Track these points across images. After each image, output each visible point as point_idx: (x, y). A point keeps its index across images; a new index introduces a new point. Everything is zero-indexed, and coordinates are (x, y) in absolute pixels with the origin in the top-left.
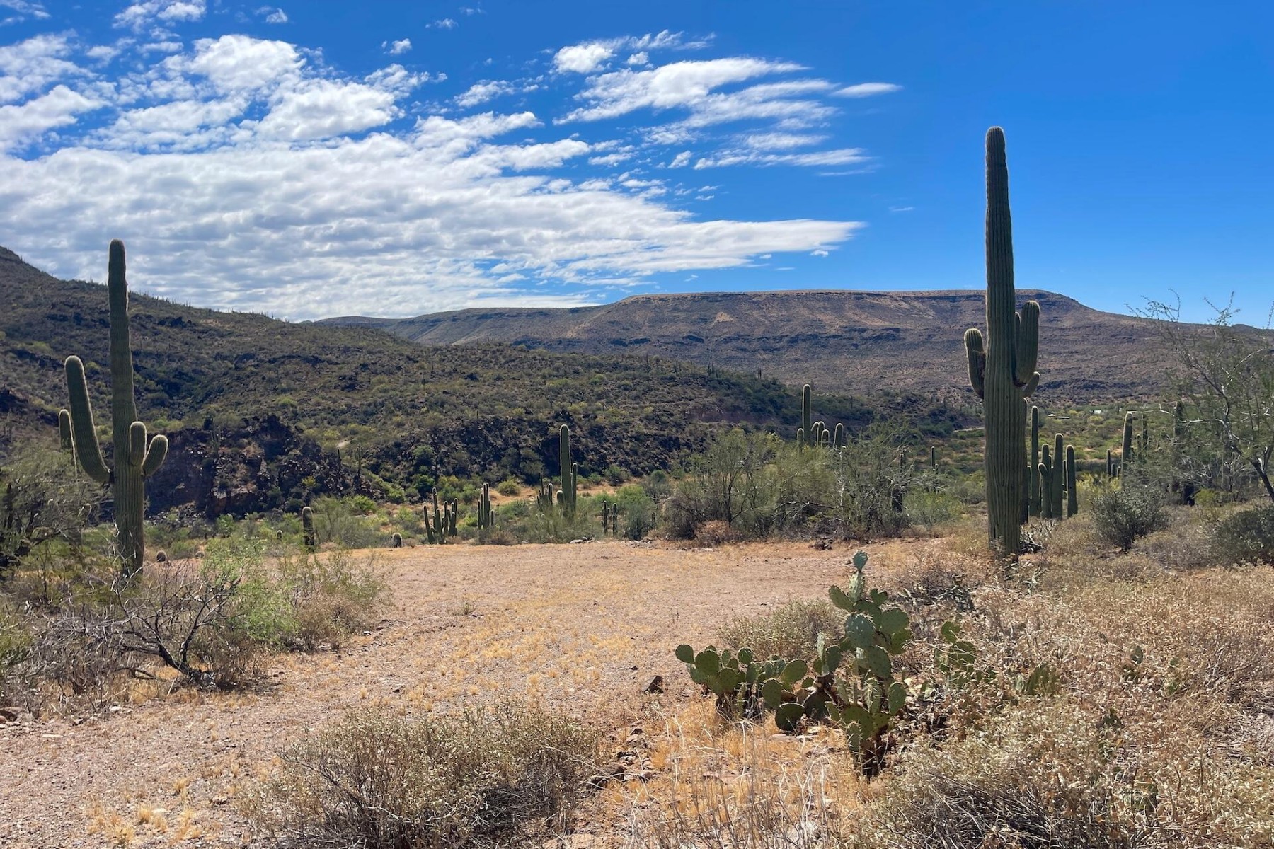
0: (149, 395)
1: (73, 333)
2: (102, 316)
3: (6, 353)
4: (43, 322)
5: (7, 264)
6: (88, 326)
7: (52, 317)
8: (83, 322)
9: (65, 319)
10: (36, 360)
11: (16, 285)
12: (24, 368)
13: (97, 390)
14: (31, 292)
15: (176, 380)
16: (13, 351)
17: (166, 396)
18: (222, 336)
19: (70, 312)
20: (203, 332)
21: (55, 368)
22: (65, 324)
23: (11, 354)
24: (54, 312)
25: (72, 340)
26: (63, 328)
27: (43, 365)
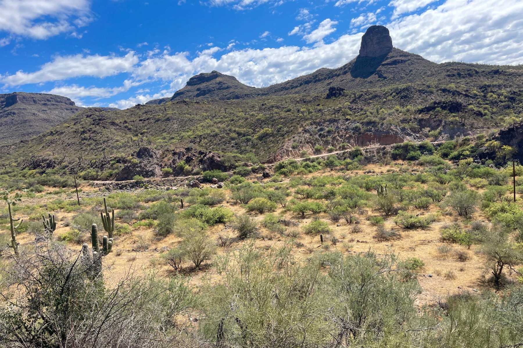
0: (502, 104)
1: (458, 81)
2: (468, 72)
3: (437, 91)
4: (445, 78)
5: (419, 61)
6: (464, 77)
7: (449, 76)
8: (462, 76)
9: (454, 75)
10: (451, 92)
11: (423, 68)
12: (446, 97)
13: (478, 103)
14: (429, 70)
15: (512, 96)
16: (440, 90)
17: (510, 103)
18: (519, 76)
19: (455, 72)
20: (510, 75)
21: (459, 95)
22: (454, 77)
23: (440, 91)
24: (449, 73)
25: (459, 84)
26: (454, 79)
27: (454, 94)
